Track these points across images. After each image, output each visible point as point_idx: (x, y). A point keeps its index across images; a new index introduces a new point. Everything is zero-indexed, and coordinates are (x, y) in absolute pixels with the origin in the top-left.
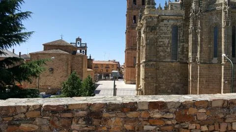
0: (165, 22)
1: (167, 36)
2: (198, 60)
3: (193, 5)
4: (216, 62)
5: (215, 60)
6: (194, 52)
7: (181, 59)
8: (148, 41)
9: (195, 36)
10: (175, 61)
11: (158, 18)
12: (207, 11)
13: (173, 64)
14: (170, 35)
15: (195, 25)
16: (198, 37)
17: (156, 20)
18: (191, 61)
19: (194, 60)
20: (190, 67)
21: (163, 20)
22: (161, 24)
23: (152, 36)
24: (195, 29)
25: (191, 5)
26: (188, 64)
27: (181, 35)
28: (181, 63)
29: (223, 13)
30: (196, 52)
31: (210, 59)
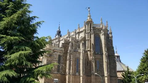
0: (56, 53)
1: (56, 59)
2: (71, 73)
3: (70, 48)
4: (78, 75)
5: (77, 74)
6: (69, 69)
7: (61, 72)
8: (48, 61)
9: (70, 61)
10: (58, 73)
11: (53, 50)
12: (74, 51)
13: (58, 75)
14: (57, 60)
15: (70, 56)
16: (71, 62)
17: (52, 51)
18: (68, 74)
19: (69, 73)
20: (67, 77)
21: (55, 52)
22: (54, 53)
23: (50, 59)
24: (70, 59)
25: (69, 47)
26: (66, 75)
27: (62, 60)
28: (61, 74)
29: (81, 54)
30: (70, 70)
31: (75, 73)
